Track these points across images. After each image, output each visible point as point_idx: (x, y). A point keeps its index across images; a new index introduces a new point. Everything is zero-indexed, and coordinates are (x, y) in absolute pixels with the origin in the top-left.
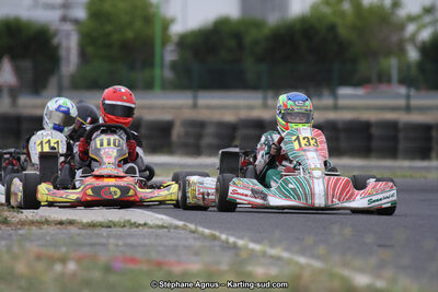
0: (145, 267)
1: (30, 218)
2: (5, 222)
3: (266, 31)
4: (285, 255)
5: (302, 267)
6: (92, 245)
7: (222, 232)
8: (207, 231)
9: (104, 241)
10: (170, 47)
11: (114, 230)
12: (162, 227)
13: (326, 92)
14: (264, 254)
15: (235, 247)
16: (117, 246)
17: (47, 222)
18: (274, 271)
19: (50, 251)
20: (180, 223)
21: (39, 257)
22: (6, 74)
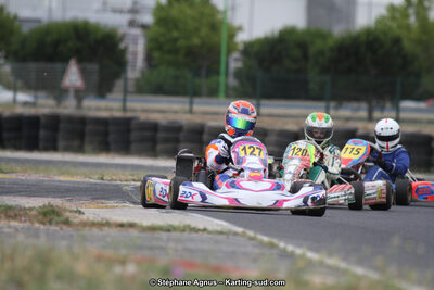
0: (201, 273)
1: (91, 219)
2: (67, 222)
3: (330, 43)
4: (343, 265)
5: (359, 278)
6: (152, 248)
7: (280, 240)
8: (265, 239)
9: (162, 244)
10: (236, 55)
11: (174, 234)
12: (221, 233)
13: (388, 105)
14: (322, 264)
15: (292, 256)
16: (176, 250)
17: (108, 224)
18: (330, 281)
19: (109, 253)
20: (239, 230)
21: (99, 258)
22: (73, 77)
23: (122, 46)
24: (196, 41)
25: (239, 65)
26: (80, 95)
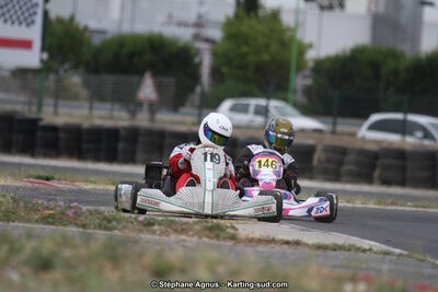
22: (148, 90)
23: (197, 60)
24: (266, 57)
25: (309, 82)
26: (153, 108)
